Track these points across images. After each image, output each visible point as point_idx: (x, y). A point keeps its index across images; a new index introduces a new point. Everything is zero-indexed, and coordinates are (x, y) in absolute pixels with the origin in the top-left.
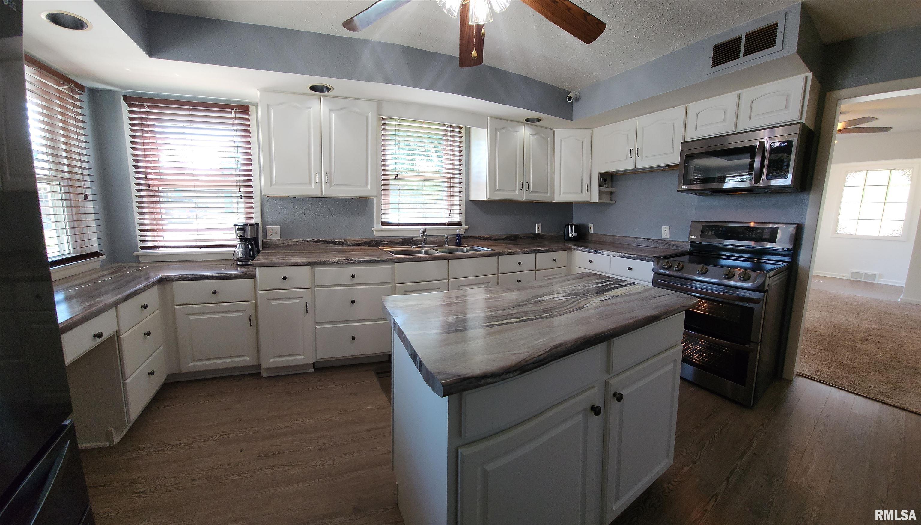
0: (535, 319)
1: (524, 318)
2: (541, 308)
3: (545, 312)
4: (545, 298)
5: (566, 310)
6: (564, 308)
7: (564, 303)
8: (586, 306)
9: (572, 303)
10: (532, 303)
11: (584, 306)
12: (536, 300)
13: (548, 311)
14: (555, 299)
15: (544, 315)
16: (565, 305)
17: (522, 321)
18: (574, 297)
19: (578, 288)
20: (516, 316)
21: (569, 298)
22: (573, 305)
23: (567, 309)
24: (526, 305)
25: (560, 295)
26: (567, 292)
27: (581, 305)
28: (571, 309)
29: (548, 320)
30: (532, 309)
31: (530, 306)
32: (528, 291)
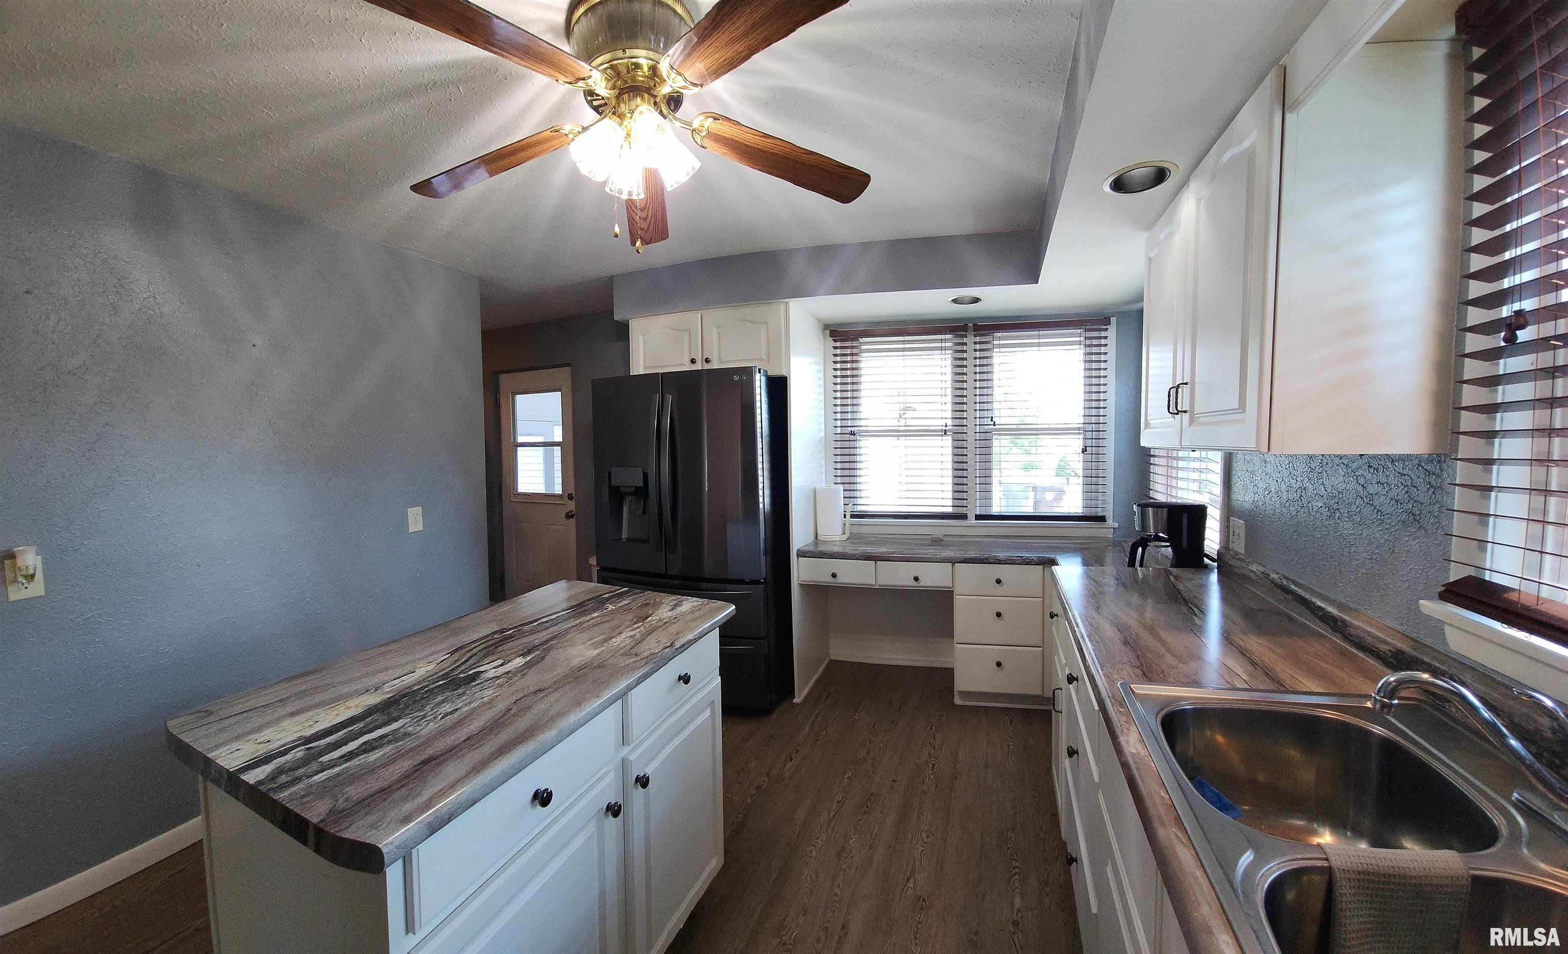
0: (520, 625)
1: (535, 624)
2: (517, 643)
3: (511, 636)
4: (519, 661)
5: (481, 644)
6: (484, 646)
7: (485, 656)
8: (447, 656)
9: (470, 658)
10: (537, 646)
11: (449, 655)
12: (533, 655)
13: (508, 639)
14: (500, 662)
15: (511, 632)
16: (485, 652)
17: (536, 621)
18: (464, 674)
19: (447, 708)
20: (547, 624)
21: (474, 669)
22: (469, 655)
23: (479, 645)
24: (545, 642)
25: (491, 674)
26: (478, 684)
27: (456, 656)
28: (473, 646)
29: (504, 626)
30: (532, 638)
31: (536, 641)
32: (560, 672)
